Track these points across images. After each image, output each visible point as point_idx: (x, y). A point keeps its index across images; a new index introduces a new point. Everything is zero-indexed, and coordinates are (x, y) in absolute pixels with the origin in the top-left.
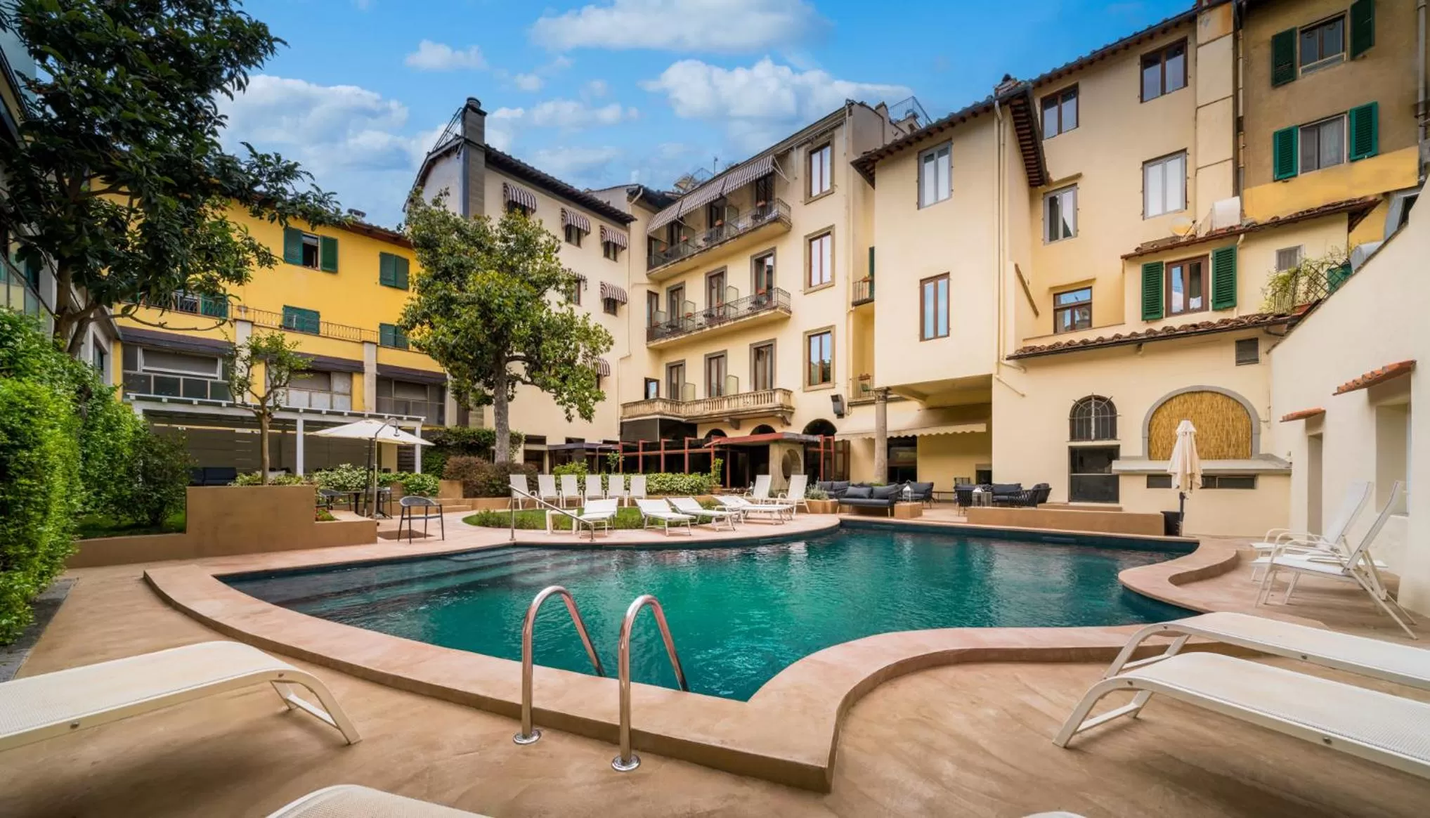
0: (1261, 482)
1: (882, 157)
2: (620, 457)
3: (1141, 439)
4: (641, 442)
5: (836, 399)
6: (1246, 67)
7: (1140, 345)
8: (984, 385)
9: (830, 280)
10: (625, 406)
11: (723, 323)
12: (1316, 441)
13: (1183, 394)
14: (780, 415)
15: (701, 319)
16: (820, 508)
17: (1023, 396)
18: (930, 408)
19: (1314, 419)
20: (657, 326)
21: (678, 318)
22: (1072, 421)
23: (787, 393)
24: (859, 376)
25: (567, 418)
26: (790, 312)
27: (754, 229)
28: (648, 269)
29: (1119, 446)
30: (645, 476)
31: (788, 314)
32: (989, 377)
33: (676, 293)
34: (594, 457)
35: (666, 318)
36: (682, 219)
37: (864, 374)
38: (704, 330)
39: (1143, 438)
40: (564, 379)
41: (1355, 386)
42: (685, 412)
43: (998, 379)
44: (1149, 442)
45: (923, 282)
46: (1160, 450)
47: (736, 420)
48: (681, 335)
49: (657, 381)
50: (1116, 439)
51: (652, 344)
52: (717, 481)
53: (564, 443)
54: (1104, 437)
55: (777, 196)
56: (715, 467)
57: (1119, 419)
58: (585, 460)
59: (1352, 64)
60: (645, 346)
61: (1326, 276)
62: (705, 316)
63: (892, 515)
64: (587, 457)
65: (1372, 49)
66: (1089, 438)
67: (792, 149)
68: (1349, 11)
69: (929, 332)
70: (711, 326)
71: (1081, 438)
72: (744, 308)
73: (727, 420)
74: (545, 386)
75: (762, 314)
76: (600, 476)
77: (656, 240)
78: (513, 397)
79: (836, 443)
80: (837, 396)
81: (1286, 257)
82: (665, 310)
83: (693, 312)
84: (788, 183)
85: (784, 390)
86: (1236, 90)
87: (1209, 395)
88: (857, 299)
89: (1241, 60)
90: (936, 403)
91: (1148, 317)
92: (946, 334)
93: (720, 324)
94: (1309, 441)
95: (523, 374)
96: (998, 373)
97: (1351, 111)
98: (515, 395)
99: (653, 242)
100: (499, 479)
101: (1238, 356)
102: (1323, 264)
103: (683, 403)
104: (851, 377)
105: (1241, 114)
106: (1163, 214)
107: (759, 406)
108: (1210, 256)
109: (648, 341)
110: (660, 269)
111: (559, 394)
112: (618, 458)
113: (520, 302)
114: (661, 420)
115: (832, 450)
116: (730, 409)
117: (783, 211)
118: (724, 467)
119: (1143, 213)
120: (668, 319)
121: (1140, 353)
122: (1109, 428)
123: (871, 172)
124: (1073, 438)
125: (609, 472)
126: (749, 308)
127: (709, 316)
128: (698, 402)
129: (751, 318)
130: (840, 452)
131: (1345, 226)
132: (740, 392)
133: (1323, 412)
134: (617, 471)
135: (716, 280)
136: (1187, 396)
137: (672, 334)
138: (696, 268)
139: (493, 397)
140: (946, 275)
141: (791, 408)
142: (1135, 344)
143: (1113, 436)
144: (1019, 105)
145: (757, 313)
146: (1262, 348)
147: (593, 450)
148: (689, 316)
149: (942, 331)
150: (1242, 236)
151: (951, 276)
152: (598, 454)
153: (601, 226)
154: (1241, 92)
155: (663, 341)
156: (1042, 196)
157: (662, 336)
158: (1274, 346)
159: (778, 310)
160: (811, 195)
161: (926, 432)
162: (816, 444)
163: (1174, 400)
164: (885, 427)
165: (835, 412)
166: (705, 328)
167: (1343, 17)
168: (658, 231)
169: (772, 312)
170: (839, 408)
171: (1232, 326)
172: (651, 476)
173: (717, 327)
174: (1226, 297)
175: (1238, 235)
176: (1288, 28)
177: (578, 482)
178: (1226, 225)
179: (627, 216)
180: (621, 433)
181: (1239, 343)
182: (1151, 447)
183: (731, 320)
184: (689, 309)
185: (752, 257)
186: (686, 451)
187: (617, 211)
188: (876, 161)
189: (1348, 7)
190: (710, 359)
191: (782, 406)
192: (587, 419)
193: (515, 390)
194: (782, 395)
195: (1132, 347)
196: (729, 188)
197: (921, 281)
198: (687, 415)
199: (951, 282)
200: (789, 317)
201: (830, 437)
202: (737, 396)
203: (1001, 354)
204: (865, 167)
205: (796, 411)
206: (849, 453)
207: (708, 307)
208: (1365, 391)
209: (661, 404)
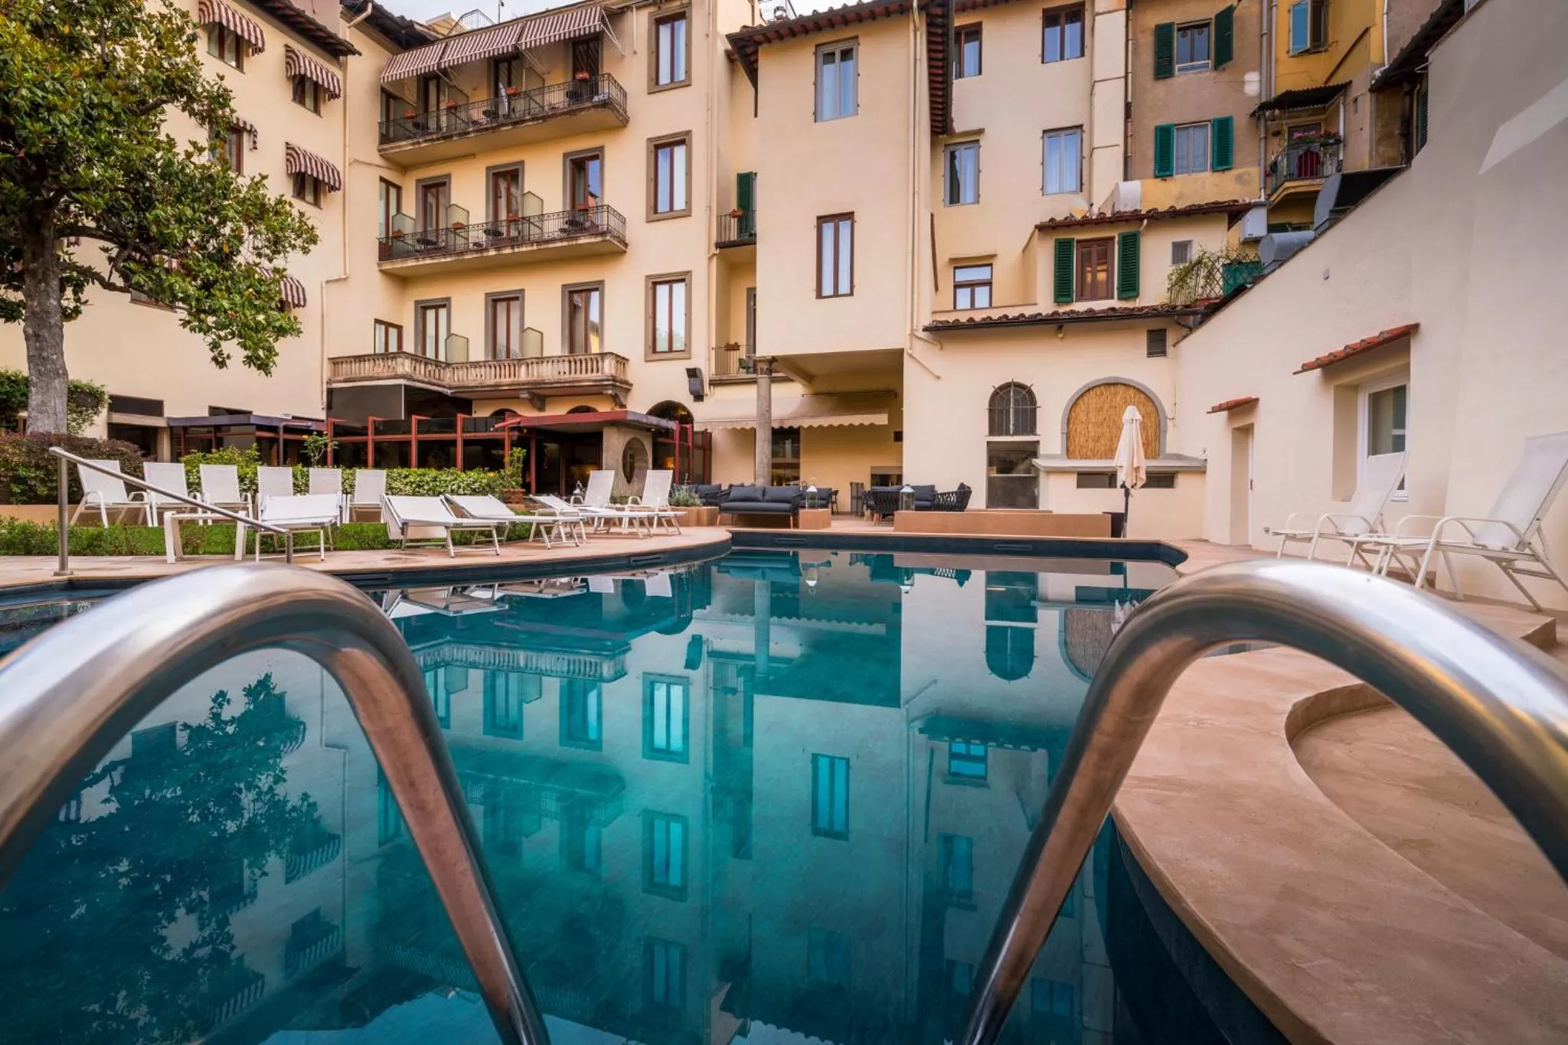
0: (1181, 480)
1: (769, 41)
2: (331, 443)
3: (1060, 435)
4: (371, 419)
5: (693, 373)
6: (1135, 50)
7: (1061, 327)
8: (891, 363)
9: (683, 207)
10: (335, 362)
11: (518, 246)
12: (1244, 433)
13: (1099, 386)
14: (610, 392)
15: (478, 236)
16: (693, 518)
17: (938, 378)
18: (816, 394)
19: (1241, 409)
20: (399, 236)
21: (437, 229)
22: (991, 411)
23: (621, 361)
24: (723, 344)
25: (215, 359)
26: (626, 245)
27: (571, 113)
28: (382, 142)
29: (1038, 442)
30: (383, 473)
31: (624, 248)
32: (899, 354)
33: (434, 190)
34: (273, 441)
35: (415, 228)
36: (445, 72)
37: (732, 342)
38: (485, 254)
39: (1062, 433)
40: (207, 286)
41: (1307, 368)
42: (450, 380)
43: (911, 356)
44: (1068, 438)
45: (822, 220)
46: (1078, 448)
47: (540, 395)
48: (444, 256)
49: (399, 328)
50: (1035, 434)
51: (388, 266)
52: (517, 483)
53: (206, 414)
54: (1024, 432)
55: (606, 70)
56: (511, 462)
57: (1038, 410)
58: (255, 445)
59: (1214, 74)
60: (376, 268)
61: (1221, 270)
62: (487, 232)
63: (796, 526)
64: (259, 440)
65: (1230, 64)
66: (1008, 434)
67: (629, 8)
68: (1213, 21)
69: (828, 289)
70: (498, 249)
71: (1000, 434)
72: (553, 227)
73: (525, 395)
74: (159, 296)
75: (582, 241)
76: (290, 470)
77: (395, 98)
78: (77, 311)
79: (694, 433)
80: (695, 369)
81: (1180, 250)
82: (413, 215)
83: (465, 224)
84: (623, 56)
85: (617, 356)
86: (1127, 73)
87: (1123, 387)
88: (723, 240)
89: (1130, 42)
90: (824, 388)
91: (1060, 299)
92: (849, 292)
93: (513, 247)
94: (1233, 433)
95: (103, 267)
96: (911, 349)
97: (1214, 120)
98: (83, 308)
99: (392, 102)
100: (38, 467)
101: (1149, 347)
102: (1219, 258)
103: (448, 365)
104: (714, 346)
105: (1129, 100)
106: (1060, 193)
107: (578, 376)
108: (1116, 239)
109: (380, 259)
110: (406, 146)
111: (198, 313)
112: (326, 445)
113: (95, 113)
114: (406, 386)
115: (690, 444)
116: (530, 378)
117: (615, 93)
118: (526, 461)
119: (1042, 189)
120: (420, 229)
121: (1061, 335)
122: (1028, 422)
123: (752, 59)
124: (992, 433)
125: (307, 462)
126: (562, 230)
127: (493, 232)
128: (476, 365)
129: (565, 244)
130: (698, 447)
131: (1226, 225)
132: (545, 355)
133: (1257, 400)
134: (323, 462)
135: (507, 178)
136: (1103, 388)
137: (423, 254)
138: (471, 156)
139: (20, 304)
140: (849, 216)
141: (626, 383)
142: (1055, 325)
143: (1032, 430)
144: (937, 16)
145: (576, 238)
146: (1170, 339)
147: (274, 429)
148: (459, 227)
149: (844, 288)
150: (1145, 221)
151: (856, 218)
152: (282, 436)
153: (287, 46)
154: (1130, 76)
155: (411, 263)
156: (943, 148)
157: (407, 255)
158: (1185, 337)
159: (608, 238)
160: (657, 83)
161: (815, 423)
162: (667, 433)
163: (1091, 392)
164: (769, 411)
165: (692, 393)
166: (487, 250)
167: (1207, 25)
168: (400, 83)
169: (599, 239)
170: (697, 387)
171: (1147, 313)
172: (396, 471)
173: (508, 251)
174: (1130, 285)
175: (1142, 220)
176: (1168, 21)
177: (241, 479)
178: (1129, 209)
179: (341, 43)
180: (329, 407)
181: (1150, 332)
182: (1069, 444)
183: (532, 244)
184: (458, 217)
185: (566, 155)
186: (459, 436)
187: (321, 29)
188: (760, 43)
189: (1213, 16)
190: (495, 301)
191: (614, 379)
192: (259, 368)
193: (83, 297)
194: (613, 362)
195: (1054, 326)
196: (526, 41)
197: (819, 218)
198: (456, 384)
199: (856, 225)
200: (625, 252)
201: (688, 426)
202: (541, 360)
203: (915, 324)
204: (744, 47)
205: (634, 389)
206: (710, 449)
207: (491, 219)
208: (1319, 370)
209: (407, 362)
